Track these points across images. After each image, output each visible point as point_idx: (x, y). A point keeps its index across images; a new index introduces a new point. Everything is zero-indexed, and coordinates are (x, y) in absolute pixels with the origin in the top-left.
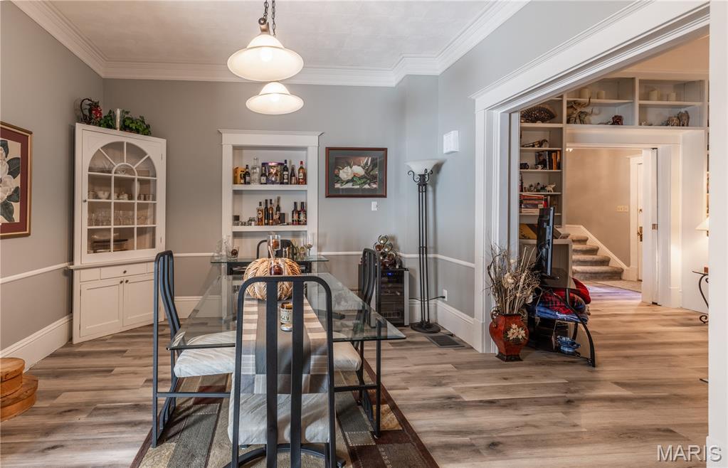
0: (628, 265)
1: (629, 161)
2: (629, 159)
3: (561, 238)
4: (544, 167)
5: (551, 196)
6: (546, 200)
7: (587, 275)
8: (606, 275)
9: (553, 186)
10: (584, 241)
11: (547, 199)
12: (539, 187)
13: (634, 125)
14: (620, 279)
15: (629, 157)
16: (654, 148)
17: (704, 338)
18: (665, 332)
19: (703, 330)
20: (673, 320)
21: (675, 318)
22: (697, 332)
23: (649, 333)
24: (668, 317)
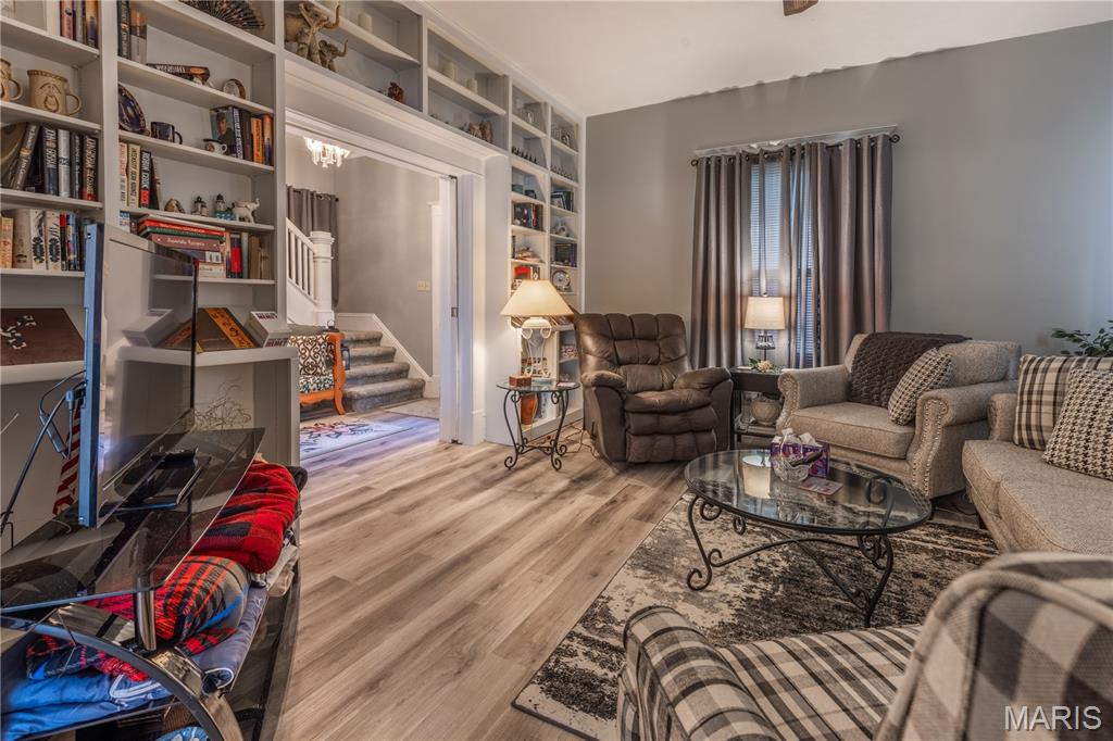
0: (431, 375)
1: (430, 211)
2: (430, 206)
3: (268, 345)
4: (231, 150)
5: (252, 232)
6: (236, 244)
7: (377, 400)
8: (405, 393)
9: (253, 206)
10: (375, 340)
11: (240, 241)
12: (222, 207)
13: (421, 111)
14: (422, 397)
15: (430, 203)
16: (452, 177)
17: (511, 510)
18: (462, 517)
19: (510, 488)
20: (474, 475)
21: (477, 468)
22: (502, 500)
23: (438, 533)
24: (468, 472)
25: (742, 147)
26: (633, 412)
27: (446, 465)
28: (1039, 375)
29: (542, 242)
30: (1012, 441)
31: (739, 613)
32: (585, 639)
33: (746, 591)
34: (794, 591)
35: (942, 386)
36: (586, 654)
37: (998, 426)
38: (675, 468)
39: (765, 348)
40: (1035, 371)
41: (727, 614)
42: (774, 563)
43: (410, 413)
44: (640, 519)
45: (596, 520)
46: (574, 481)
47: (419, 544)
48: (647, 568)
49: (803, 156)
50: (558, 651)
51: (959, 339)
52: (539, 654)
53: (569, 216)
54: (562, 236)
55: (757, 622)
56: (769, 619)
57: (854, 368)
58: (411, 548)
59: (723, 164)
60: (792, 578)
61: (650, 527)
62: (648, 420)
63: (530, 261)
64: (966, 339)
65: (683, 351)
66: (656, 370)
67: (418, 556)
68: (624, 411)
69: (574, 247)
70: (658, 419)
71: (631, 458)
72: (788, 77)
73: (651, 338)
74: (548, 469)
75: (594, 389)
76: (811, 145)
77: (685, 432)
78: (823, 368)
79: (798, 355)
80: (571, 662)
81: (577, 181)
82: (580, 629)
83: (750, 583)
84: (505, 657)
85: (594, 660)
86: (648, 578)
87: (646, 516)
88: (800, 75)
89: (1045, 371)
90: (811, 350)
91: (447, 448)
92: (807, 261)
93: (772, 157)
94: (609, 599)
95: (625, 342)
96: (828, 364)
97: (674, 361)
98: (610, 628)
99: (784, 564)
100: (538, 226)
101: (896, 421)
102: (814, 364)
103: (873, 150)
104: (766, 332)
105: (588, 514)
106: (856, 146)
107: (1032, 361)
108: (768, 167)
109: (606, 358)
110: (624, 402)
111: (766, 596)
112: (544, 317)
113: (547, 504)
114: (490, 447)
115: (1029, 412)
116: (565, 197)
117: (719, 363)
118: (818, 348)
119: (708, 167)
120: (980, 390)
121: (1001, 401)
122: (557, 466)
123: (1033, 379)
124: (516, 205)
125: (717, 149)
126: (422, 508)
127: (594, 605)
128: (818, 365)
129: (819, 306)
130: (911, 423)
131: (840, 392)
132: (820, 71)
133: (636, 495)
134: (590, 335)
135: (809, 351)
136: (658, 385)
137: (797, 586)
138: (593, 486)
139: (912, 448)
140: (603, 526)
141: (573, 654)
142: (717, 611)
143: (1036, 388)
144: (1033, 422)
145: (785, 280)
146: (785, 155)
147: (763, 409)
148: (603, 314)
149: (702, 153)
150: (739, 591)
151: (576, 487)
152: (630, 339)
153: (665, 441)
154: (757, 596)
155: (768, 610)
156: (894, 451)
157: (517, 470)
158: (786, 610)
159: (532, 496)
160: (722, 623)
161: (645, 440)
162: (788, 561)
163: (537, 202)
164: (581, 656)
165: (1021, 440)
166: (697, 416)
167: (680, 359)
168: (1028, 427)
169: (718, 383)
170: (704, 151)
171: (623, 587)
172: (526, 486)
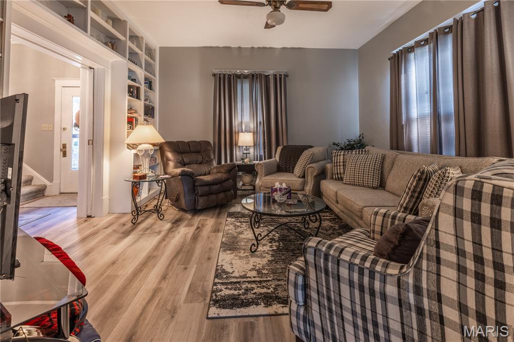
0: (51, 181)
1: (54, 83)
13: (87, 33)
14: (44, 196)
15: (54, 79)
16: (91, 68)
17: (148, 244)
18: (122, 252)
19: (141, 233)
20: (115, 231)
21: (114, 227)
22: (141, 239)
23: (113, 263)
24: (110, 230)
25: (233, 72)
26: (199, 186)
27: (92, 230)
28: (338, 157)
29: (139, 105)
30: (333, 179)
31: (272, 255)
32: (222, 283)
33: (270, 247)
34: (286, 243)
35: (312, 163)
36: (226, 288)
37: (329, 175)
38: (216, 209)
39: (246, 154)
40: (337, 156)
41: (269, 257)
42: (274, 235)
43: (43, 206)
44: (214, 232)
45: (195, 238)
46: (173, 223)
47: (105, 271)
48: (230, 250)
49: (257, 78)
50: (213, 292)
51: (311, 147)
52: (205, 296)
53: (150, 93)
54: (147, 103)
55: (280, 256)
56: (283, 255)
57: (280, 159)
58: (102, 274)
59: (226, 77)
60: (283, 239)
61: (221, 234)
62: (206, 189)
63: (135, 115)
64: (313, 146)
65: (213, 157)
66: (202, 166)
67: (108, 277)
68: (195, 186)
69: (153, 108)
70: (210, 188)
71: (199, 208)
72: (250, 47)
73: (198, 152)
74: (156, 220)
75: (180, 177)
76: (260, 74)
77: (221, 192)
78: (267, 161)
79: (257, 156)
80: (222, 293)
81: (155, 76)
82: (217, 280)
83: (270, 244)
84: (191, 302)
85: (230, 289)
86: (233, 253)
87: (216, 230)
88: (255, 47)
89: (340, 155)
90: (262, 153)
91: (85, 221)
92: (260, 118)
93: (246, 77)
94: (222, 266)
95: (187, 154)
96: (268, 159)
97: (210, 162)
98: (229, 276)
99: (277, 235)
100: (138, 97)
101: (299, 177)
102: (263, 159)
103: (280, 79)
104: (246, 147)
105: (190, 236)
106: (275, 76)
107: (336, 152)
108: (244, 80)
109: (179, 162)
110: (194, 182)
111: (278, 247)
112: (149, 144)
113: (166, 235)
114: (115, 216)
115: (337, 169)
116: (149, 84)
117: (226, 161)
118: (265, 152)
119: (220, 78)
120: (322, 163)
121: (329, 166)
122: (161, 218)
123: (337, 158)
124: (130, 87)
125: (223, 70)
126: (92, 254)
127: (217, 270)
128: (265, 159)
129: (264, 136)
130: (304, 177)
131: (275, 169)
132: (262, 47)
133: (206, 223)
134: (170, 152)
135: (261, 154)
136: (203, 173)
137: (285, 241)
138: (185, 223)
139: (305, 186)
140: (200, 239)
141: (221, 290)
142: (264, 257)
143: (338, 161)
144: (339, 172)
145: (252, 126)
146: (251, 76)
147: (247, 178)
148: (186, 141)
149: (216, 71)
150: (268, 248)
151: (176, 225)
152: (188, 153)
153: (213, 197)
154: (275, 248)
155: (281, 252)
156: (300, 187)
157: (139, 224)
158: (287, 250)
159: (157, 234)
160: (269, 261)
161: (205, 198)
162: (278, 233)
163: (137, 85)
164: (224, 290)
165: (336, 178)
166: (225, 184)
167: (211, 160)
168: (337, 174)
169: (232, 170)
170: (217, 70)
171: (225, 260)
172: (150, 230)
